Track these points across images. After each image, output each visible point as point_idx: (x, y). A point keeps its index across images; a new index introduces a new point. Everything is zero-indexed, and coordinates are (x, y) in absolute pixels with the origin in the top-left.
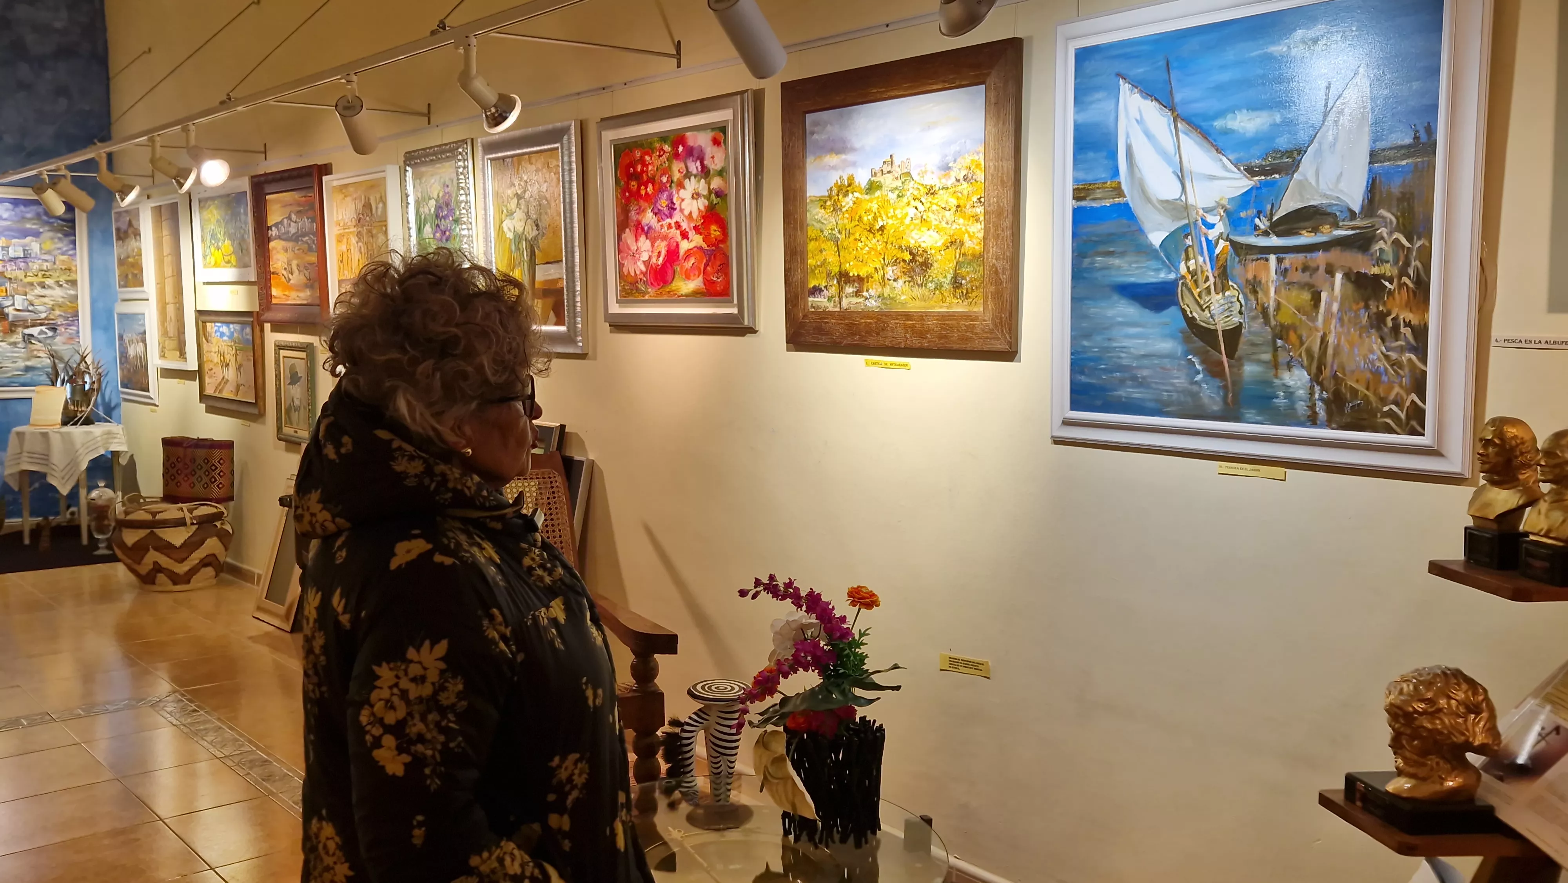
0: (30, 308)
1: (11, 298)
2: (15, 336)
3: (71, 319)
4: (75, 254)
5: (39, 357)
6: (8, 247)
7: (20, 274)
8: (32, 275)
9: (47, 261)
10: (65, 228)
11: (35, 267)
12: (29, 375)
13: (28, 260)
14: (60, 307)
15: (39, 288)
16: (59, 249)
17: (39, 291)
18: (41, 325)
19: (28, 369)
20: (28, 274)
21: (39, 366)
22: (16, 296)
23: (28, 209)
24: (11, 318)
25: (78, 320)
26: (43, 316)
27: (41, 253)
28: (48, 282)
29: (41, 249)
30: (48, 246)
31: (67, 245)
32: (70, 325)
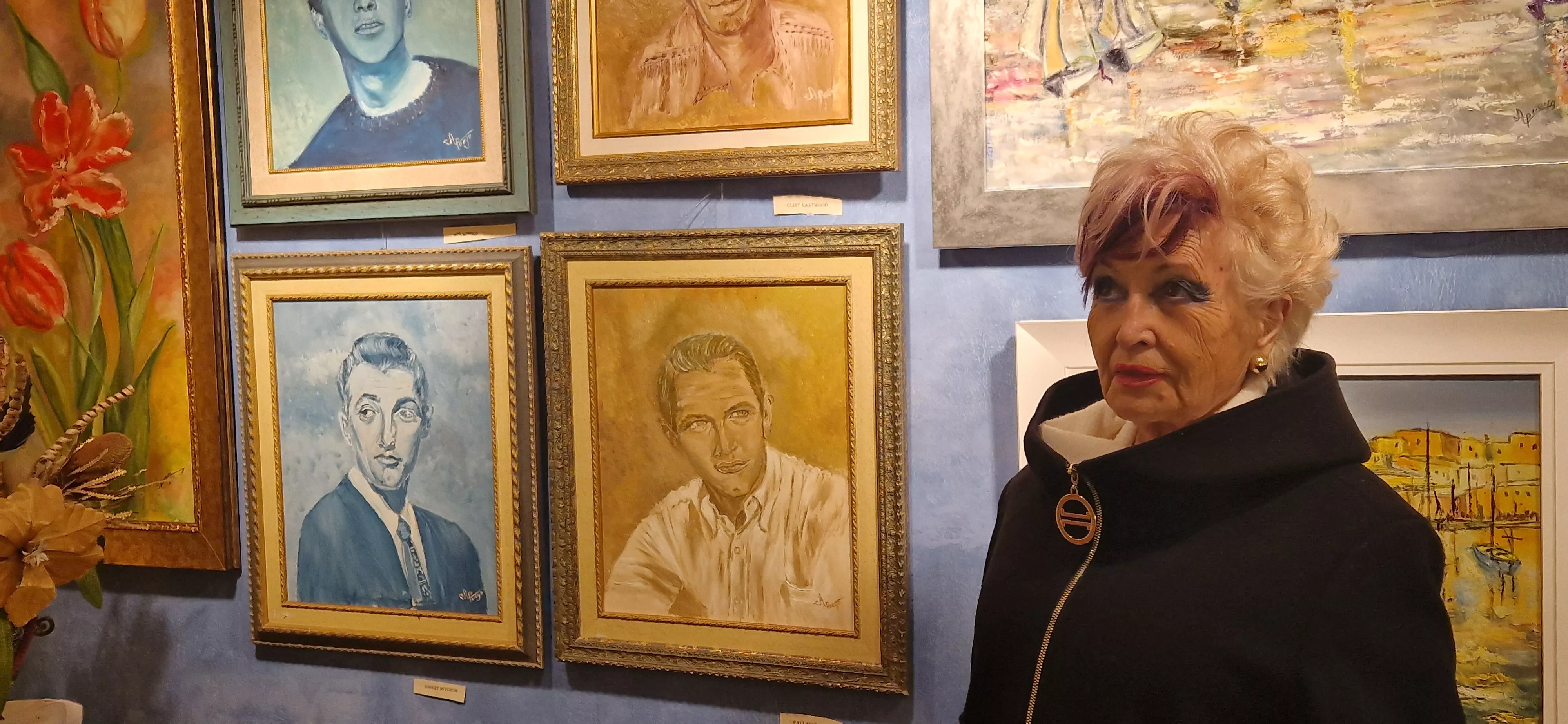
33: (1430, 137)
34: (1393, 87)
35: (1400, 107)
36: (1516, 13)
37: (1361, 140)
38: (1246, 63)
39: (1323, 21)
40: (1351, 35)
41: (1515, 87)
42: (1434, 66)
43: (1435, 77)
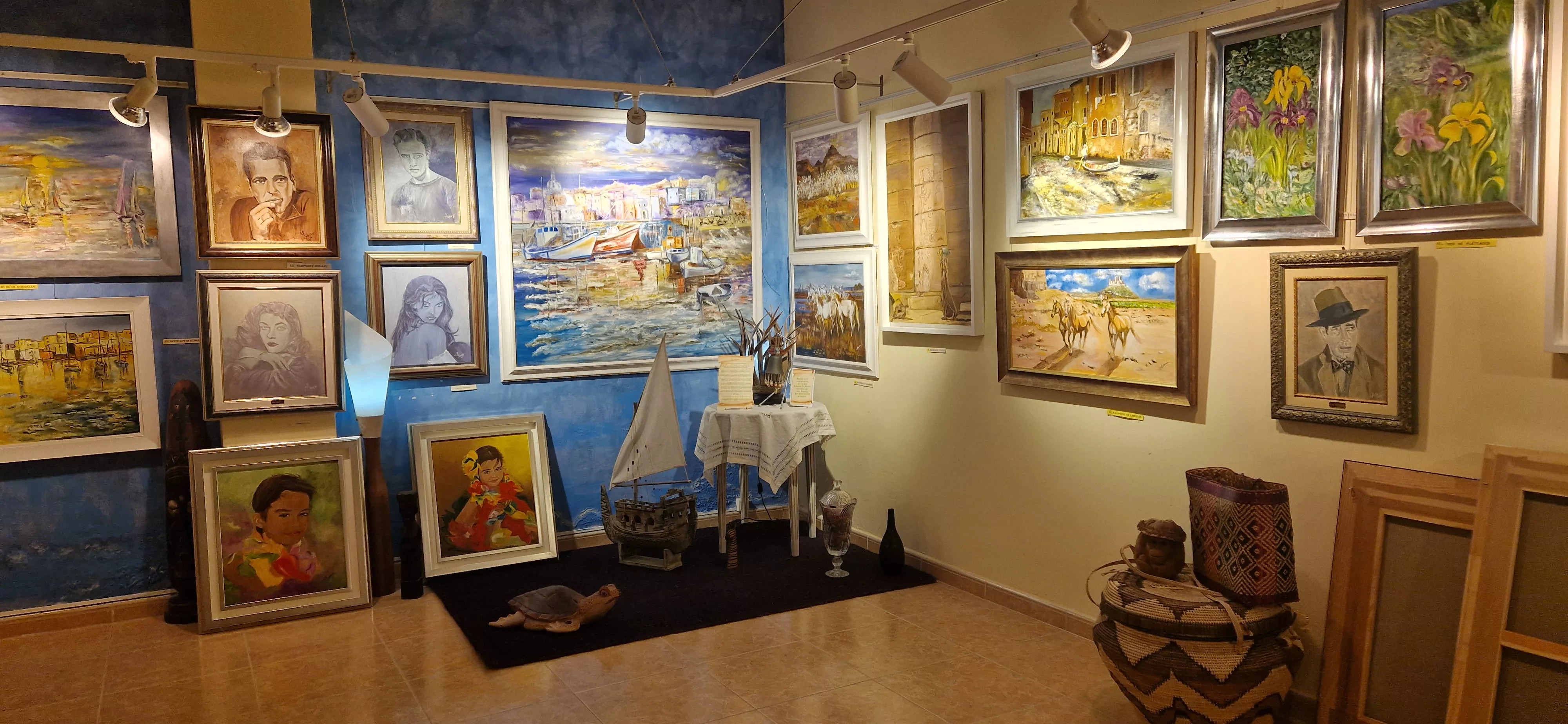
0: (706, 262)
1: (686, 250)
2: (690, 296)
3: (744, 274)
4: (749, 196)
5: (713, 320)
6: (685, 189)
7: (696, 221)
8: (707, 222)
9: (721, 205)
10: (740, 165)
11: (710, 211)
12: (703, 342)
13: (704, 203)
14: (734, 259)
15: (713, 237)
16: (733, 190)
17: (713, 241)
18: (715, 282)
19: (702, 335)
20: (704, 221)
21: (713, 331)
22: (692, 248)
23: (705, 142)
24: (686, 275)
26: (718, 270)
27: (716, 196)
28: (724, 230)
29: (716, 190)
30: (723, 186)
31: (742, 185)
32: (742, 282)
33: (93, 251)
34: (80, 237)
35: (83, 242)
36: (115, 220)
37: (72, 251)
38: (32, 227)
39: (57, 217)
40: (66, 222)
41: (117, 239)
42: (93, 232)
43: (94, 235)
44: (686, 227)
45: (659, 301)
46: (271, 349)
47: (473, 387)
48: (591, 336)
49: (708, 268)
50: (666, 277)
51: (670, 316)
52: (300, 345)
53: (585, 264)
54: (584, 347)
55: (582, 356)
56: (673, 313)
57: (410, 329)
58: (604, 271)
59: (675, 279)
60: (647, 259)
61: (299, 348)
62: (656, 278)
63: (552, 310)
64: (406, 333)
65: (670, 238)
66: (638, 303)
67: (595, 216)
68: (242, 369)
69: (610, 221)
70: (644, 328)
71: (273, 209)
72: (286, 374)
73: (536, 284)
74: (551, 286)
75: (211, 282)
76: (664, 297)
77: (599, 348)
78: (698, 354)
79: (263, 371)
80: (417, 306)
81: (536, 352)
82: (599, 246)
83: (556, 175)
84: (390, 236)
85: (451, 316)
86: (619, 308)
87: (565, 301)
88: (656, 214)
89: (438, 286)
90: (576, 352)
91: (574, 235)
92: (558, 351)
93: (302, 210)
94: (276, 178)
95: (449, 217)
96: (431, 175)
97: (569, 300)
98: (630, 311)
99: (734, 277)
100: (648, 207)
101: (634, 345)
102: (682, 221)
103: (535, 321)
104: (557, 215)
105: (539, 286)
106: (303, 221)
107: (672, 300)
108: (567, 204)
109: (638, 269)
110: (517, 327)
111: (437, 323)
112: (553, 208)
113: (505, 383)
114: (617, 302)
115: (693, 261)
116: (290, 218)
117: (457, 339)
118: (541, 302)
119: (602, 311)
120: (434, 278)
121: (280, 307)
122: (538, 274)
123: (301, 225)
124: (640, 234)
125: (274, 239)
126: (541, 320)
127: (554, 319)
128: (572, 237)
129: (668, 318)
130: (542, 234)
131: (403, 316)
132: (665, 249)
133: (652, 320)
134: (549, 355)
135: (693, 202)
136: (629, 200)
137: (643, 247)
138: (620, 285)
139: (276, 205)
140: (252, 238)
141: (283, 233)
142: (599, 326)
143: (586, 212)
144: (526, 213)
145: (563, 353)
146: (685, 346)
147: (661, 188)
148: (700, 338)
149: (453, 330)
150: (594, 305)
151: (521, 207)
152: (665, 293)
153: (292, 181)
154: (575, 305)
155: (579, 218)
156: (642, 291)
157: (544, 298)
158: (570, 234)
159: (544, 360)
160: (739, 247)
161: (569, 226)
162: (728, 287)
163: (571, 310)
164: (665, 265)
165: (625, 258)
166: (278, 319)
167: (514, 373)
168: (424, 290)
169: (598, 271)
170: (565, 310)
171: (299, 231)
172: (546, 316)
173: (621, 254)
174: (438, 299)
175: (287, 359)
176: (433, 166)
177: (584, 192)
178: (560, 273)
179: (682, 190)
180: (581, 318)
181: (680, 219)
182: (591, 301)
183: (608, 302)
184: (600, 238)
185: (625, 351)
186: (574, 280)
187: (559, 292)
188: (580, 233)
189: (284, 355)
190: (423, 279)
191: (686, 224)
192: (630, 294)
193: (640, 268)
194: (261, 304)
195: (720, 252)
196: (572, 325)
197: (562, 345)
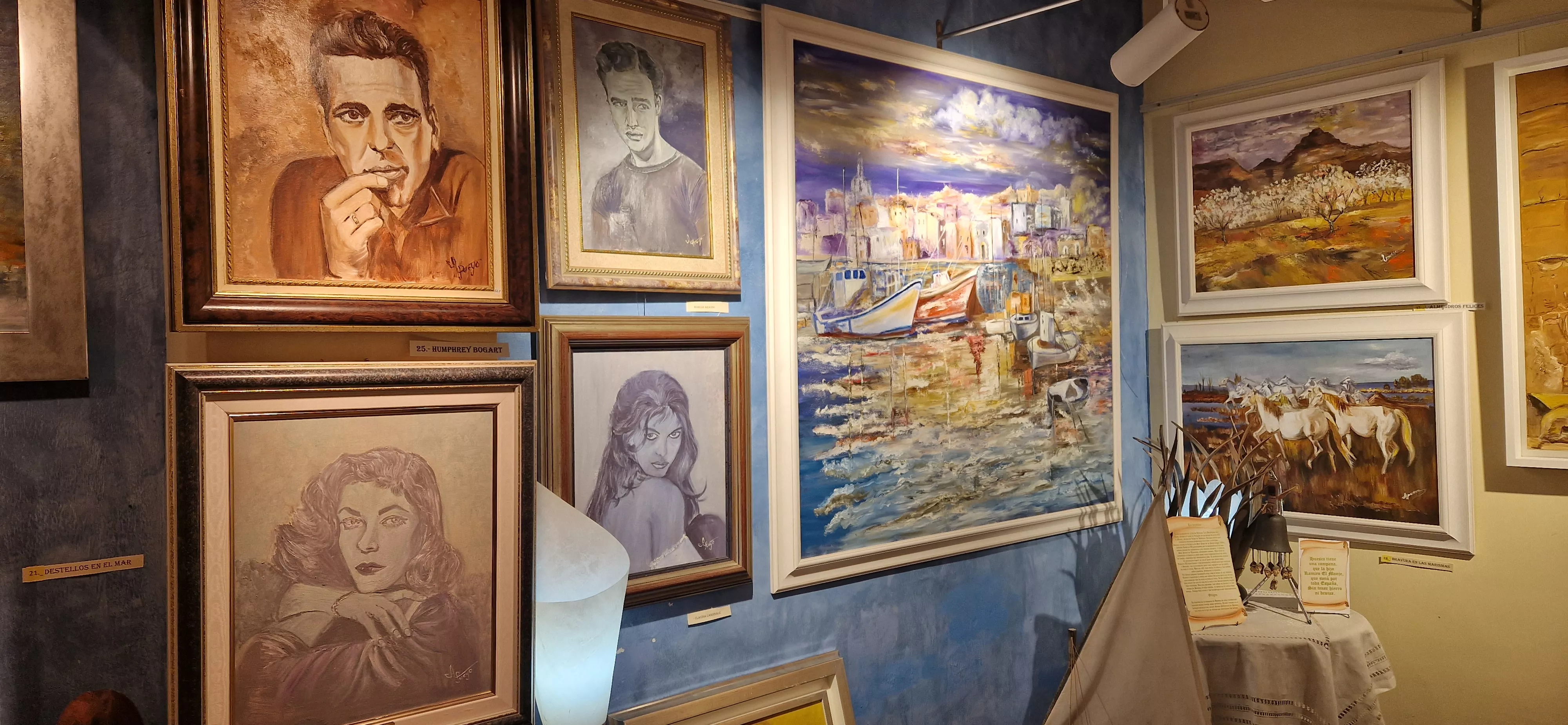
0: (1058, 339)
1: (1035, 317)
4: (1109, 224)
6: (1033, 206)
7: (1046, 265)
8: (1060, 267)
11: (1064, 248)
13: (1058, 233)
14: (1091, 334)
15: (1067, 295)
16: (1091, 211)
17: (1067, 301)
18: (1070, 375)
19: (1056, 471)
20: (1056, 265)
21: (1067, 464)
22: (1041, 314)
24: (1034, 364)
25: (1110, 361)
26: (1072, 354)
27: (1071, 223)
29: (1071, 211)
30: (1080, 206)
31: (1100, 204)
44: (1035, 275)
45: (1001, 413)
46: (365, 582)
47: (725, 611)
48: (911, 485)
49: (1060, 351)
50: (1010, 367)
51: (1015, 440)
52: (439, 561)
53: (903, 344)
54: (901, 509)
55: (897, 527)
56: (1019, 433)
57: (621, 492)
58: (928, 357)
59: (1021, 371)
60: (986, 335)
61: (437, 569)
62: (996, 369)
63: (855, 436)
64: (612, 504)
65: (1015, 295)
66: (975, 416)
67: (919, 251)
68: (285, 647)
69: (938, 260)
70: (982, 464)
71: (382, 194)
72: (401, 648)
73: (831, 384)
74: (854, 387)
75: (211, 398)
76: (1007, 405)
77: (921, 508)
78: (1049, 509)
79: (339, 648)
80: (635, 439)
81: (830, 525)
82: (924, 308)
83: (865, 165)
84: (592, 280)
85: (693, 458)
86: (949, 428)
87: (874, 417)
88: (998, 250)
89: (673, 392)
90: (889, 520)
91: (888, 286)
92: (863, 520)
93: (453, 203)
94: (393, 110)
95: (693, 243)
96: (663, 151)
97: (880, 415)
98: (963, 434)
99: (1091, 366)
100: (988, 237)
101: (968, 499)
102: (1030, 264)
103: (829, 461)
104: (863, 247)
105: (836, 389)
106: (453, 227)
107: (1017, 410)
108: (880, 225)
109: (974, 353)
110: (802, 473)
111: (670, 476)
112: (860, 232)
113: (777, 596)
114: (946, 415)
115: (1044, 337)
116: (424, 221)
117: (704, 508)
118: (838, 421)
119: (924, 435)
120: (667, 376)
121: (393, 462)
122: (835, 365)
123: (449, 241)
124: (978, 287)
125: (383, 276)
126: (838, 459)
127: (858, 455)
128: (884, 289)
129: (1012, 444)
130: (841, 282)
131: (609, 462)
132: (1008, 314)
133: (992, 449)
134: (850, 529)
135: (1043, 230)
136: (964, 221)
137: (982, 311)
138: (950, 383)
139: (392, 182)
140: (328, 272)
141: (407, 259)
142: (921, 465)
143: (906, 242)
144: (819, 240)
145: (871, 524)
146: (1033, 494)
147: (1004, 203)
148: (1052, 478)
149: (697, 488)
150: (916, 423)
151: (812, 227)
152: (1008, 396)
153: (431, 122)
154: (888, 425)
155: (896, 255)
156: (980, 393)
157: (843, 413)
158: (882, 285)
159: (843, 540)
160: (1097, 312)
161: (882, 269)
162: (1083, 384)
163: (882, 434)
164: (1008, 346)
165: (957, 332)
166: (387, 497)
167: (797, 573)
168: (649, 402)
169: (920, 356)
170: (873, 436)
171: (443, 257)
172: (845, 449)
173: (952, 324)
174: (672, 422)
175: (403, 604)
176: (666, 130)
177: (904, 204)
178: (867, 361)
179: (1030, 207)
180: (896, 451)
181: (1027, 261)
182: (911, 415)
183: (934, 416)
184: (927, 292)
185: (956, 511)
186: (888, 375)
187: (865, 399)
188: (897, 283)
189: (397, 595)
190: (646, 379)
191: (1034, 270)
192: (963, 401)
193: (977, 349)
194: (345, 458)
195: (1075, 320)
196: (883, 465)
197: (868, 508)
